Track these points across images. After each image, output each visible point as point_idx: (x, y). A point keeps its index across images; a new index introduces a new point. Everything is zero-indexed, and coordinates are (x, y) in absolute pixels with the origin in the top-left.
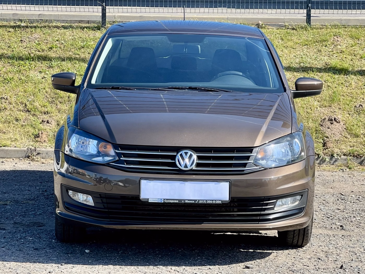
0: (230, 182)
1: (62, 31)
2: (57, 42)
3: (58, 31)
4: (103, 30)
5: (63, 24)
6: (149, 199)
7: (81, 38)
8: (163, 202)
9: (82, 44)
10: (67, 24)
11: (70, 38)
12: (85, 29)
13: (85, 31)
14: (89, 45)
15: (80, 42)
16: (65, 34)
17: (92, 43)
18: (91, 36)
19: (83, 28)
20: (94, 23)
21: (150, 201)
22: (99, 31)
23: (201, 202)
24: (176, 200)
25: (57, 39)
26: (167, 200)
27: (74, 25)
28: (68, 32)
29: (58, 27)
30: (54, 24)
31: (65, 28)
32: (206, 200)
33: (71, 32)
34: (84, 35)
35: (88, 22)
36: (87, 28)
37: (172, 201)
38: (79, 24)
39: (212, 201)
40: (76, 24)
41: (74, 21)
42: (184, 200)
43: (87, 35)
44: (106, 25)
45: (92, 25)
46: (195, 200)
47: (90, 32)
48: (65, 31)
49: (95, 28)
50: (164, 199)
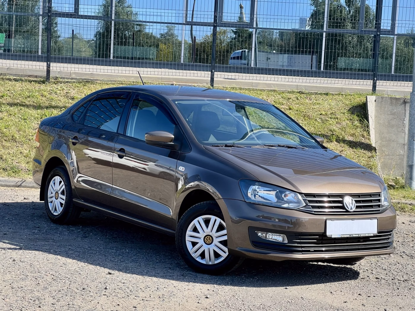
0: (377, 219)
1: (13, 83)
2: (9, 92)
3: (10, 83)
4: (47, 84)
5: (15, 78)
6: (332, 235)
7: (28, 89)
8: (340, 237)
9: (28, 94)
10: (18, 78)
11: (19, 89)
12: (33, 82)
13: (32, 84)
14: (34, 95)
15: (27, 92)
16: (15, 86)
17: (37, 94)
18: (37, 89)
19: (30, 81)
20: (40, 78)
21: (333, 237)
22: (44, 84)
23: (362, 235)
24: (348, 235)
25: (8, 89)
26: (343, 235)
27: (23, 78)
28: (18, 84)
29: (10, 80)
30: (8, 77)
31: (16, 80)
32: (365, 234)
33: (20, 84)
34: (31, 87)
35: (36, 77)
36: (34, 81)
37: (346, 236)
38: (29, 78)
39: (368, 234)
40: (26, 78)
41: (24, 76)
42: (353, 235)
43: (33, 87)
44: (50, 80)
45: (39, 79)
46: (359, 234)
47: (36, 85)
48: (16, 83)
49: (41, 82)
50: (341, 235)
